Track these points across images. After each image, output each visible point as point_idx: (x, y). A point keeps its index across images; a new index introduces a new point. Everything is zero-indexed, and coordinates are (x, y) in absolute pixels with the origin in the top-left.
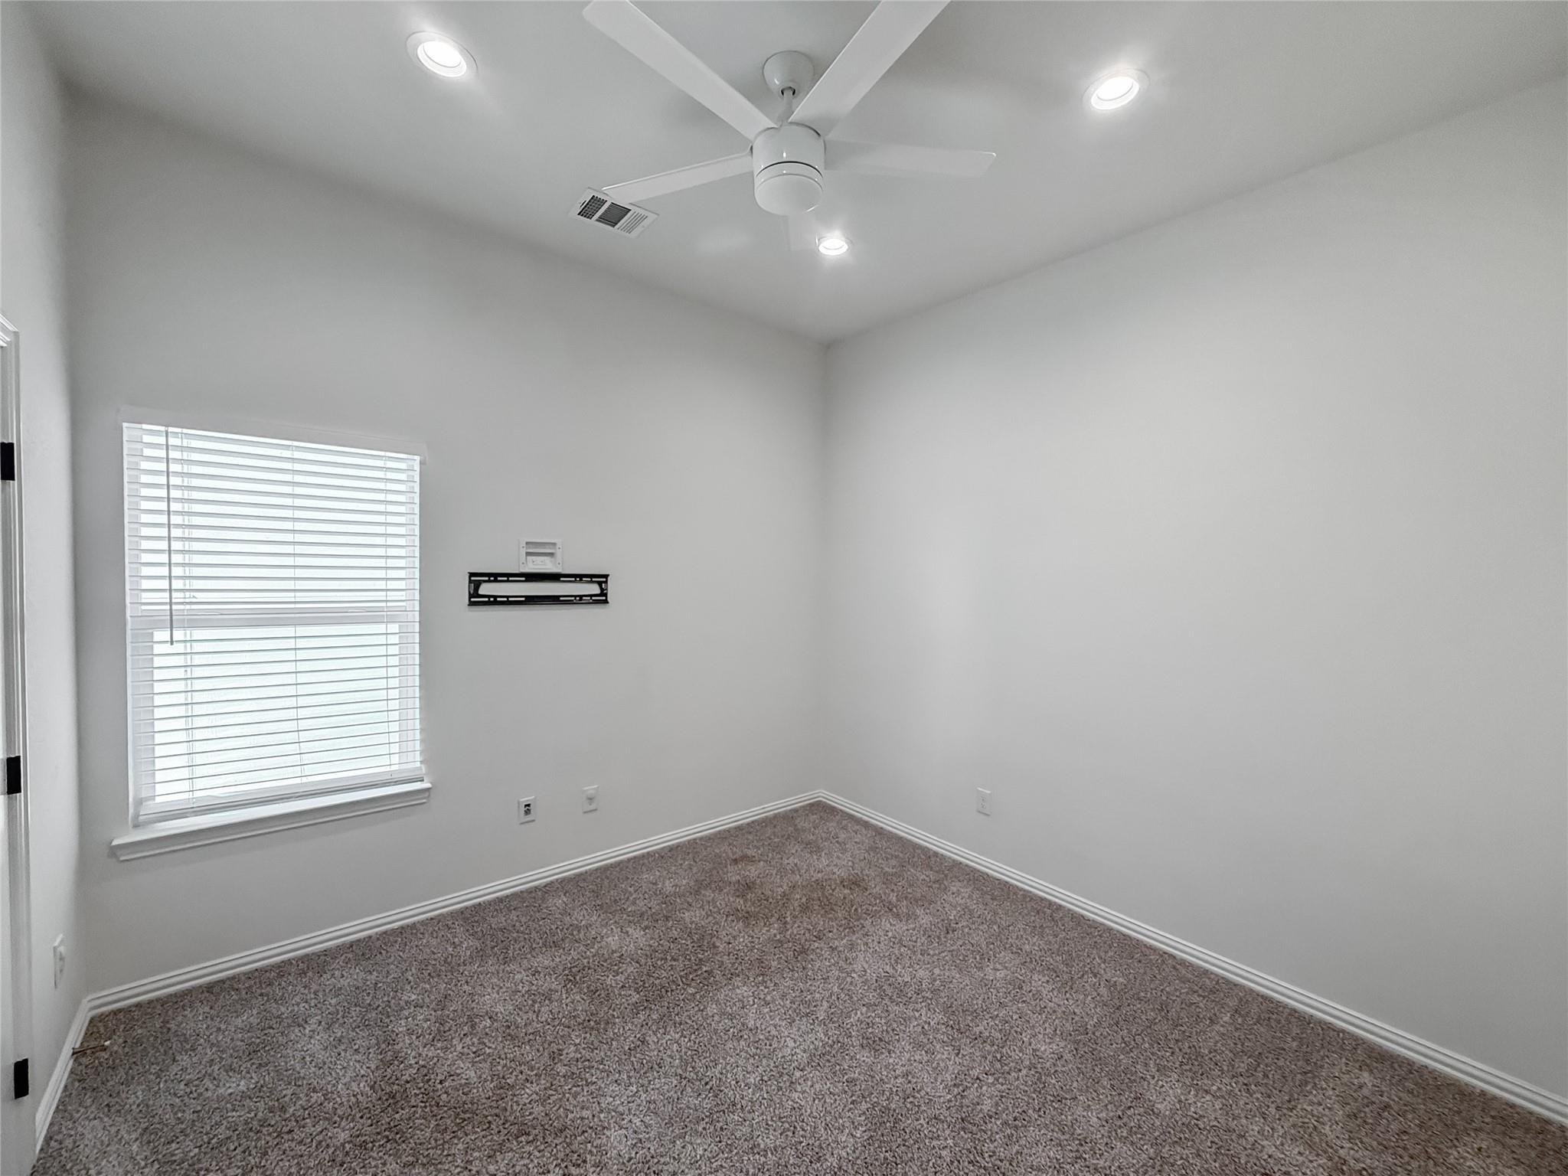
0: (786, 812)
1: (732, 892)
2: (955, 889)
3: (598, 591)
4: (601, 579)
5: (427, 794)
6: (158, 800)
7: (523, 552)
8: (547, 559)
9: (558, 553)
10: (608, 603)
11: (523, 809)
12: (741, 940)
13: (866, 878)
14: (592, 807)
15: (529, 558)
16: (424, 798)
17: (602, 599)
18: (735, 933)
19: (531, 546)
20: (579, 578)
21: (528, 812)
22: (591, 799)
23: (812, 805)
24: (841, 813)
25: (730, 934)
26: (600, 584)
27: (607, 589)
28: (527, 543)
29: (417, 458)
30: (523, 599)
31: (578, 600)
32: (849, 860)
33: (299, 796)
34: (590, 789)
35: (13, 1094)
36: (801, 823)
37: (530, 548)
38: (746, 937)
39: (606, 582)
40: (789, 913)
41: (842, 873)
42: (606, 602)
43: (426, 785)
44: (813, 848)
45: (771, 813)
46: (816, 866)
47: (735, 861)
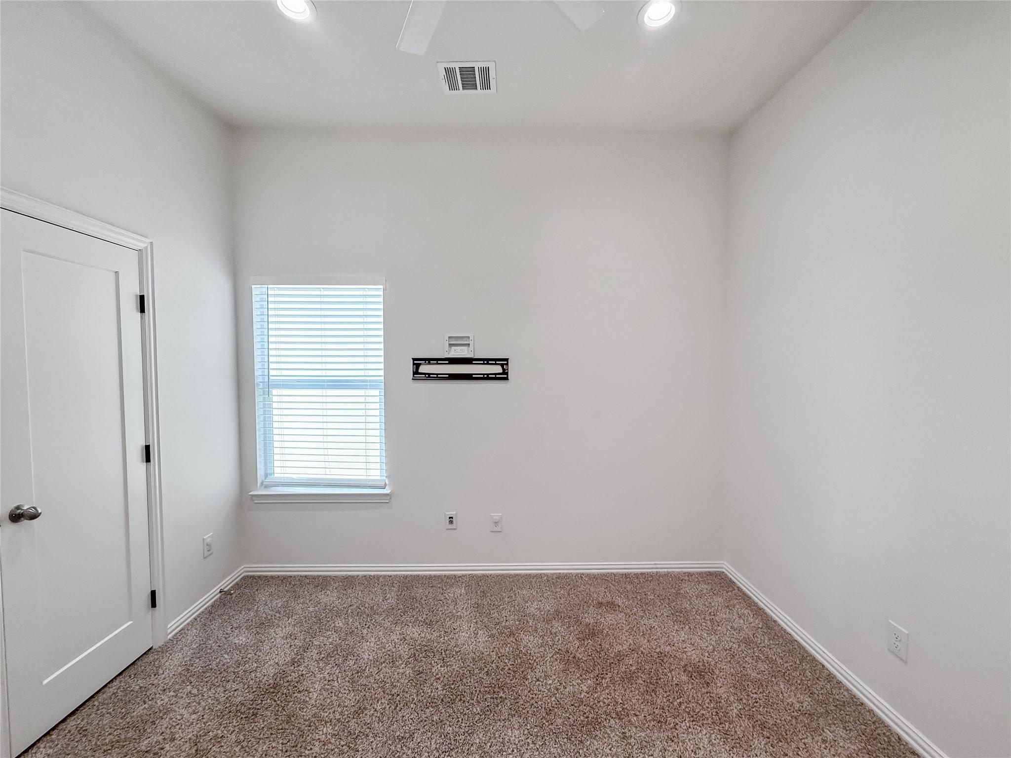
0: (679, 573)
1: (577, 632)
2: (830, 736)
3: (501, 371)
4: (504, 362)
5: (389, 498)
6: (276, 475)
7: (447, 344)
8: (465, 348)
9: (471, 343)
10: (508, 379)
11: (448, 520)
12: (550, 682)
13: (717, 672)
14: (497, 529)
15: (453, 348)
16: (388, 500)
17: (503, 376)
18: (549, 673)
19: (454, 339)
20: (487, 361)
21: (451, 522)
22: (496, 523)
23: (710, 574)
24: (736, 591)
25: (546, 672)
26: (502, 365)
27: (508, 370)
28: (449, 337)
29: (381, 287)
30: (447, 376)
31: (487, 377)
32: (711, 645)
33: (324, 486)
34: (496, 516)
35: (151, 606)
36: (686, 588)
37: (452, 341)
38: (556, 681)
39: (507, 364)
40: (610, 675)
41: (693, 656)
42: (507, 379)
43: (386, 491)
44: (681, 617)
45: (666, 570)
46: (671, 637)
47: (600, 604)
